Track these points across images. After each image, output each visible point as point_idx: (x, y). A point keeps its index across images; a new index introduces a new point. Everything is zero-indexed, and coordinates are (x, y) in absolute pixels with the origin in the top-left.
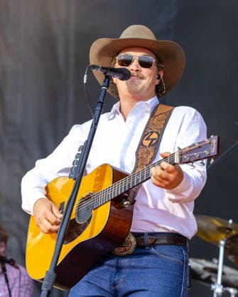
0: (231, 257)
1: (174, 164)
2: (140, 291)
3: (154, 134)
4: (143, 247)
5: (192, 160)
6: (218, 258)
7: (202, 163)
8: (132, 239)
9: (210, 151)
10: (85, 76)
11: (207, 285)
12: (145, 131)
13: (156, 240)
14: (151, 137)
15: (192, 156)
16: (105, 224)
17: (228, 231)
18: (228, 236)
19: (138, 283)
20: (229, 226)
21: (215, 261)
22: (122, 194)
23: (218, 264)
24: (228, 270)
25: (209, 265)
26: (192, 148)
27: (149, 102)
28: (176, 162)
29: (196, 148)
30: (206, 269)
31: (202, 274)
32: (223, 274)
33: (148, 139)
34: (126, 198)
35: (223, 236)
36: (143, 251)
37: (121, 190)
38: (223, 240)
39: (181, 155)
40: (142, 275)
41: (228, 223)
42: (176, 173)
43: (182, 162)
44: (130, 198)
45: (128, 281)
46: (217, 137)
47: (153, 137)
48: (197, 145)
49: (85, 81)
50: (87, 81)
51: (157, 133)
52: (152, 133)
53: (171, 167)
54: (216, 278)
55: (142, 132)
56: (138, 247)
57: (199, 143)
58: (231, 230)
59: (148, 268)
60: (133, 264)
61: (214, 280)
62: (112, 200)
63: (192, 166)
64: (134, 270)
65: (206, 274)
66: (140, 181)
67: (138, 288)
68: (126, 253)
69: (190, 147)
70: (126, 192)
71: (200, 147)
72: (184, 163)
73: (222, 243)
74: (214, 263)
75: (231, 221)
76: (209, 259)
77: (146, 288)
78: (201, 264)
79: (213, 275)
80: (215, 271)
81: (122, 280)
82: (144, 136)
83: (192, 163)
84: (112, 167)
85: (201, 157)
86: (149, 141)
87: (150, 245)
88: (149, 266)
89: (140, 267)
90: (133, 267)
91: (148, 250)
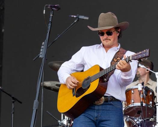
9: (146, 54)
14: (117, 59)
26: (138, 54)
28: (131, 59)
33: (116, 59)
36: (107, 103)
44: (107, 78)
45: (102, 116)
46: (149, 49)
47: (118, 59)
49: (44, 13)
52: (118, 57)
55: (114, 56)
60: (103, 108)
68: (100, 104)
77: (110, 119)
81: (99, 115)
85: (142, 57)
86: (116, 60)
87: (110, 101)
88: (110, 110)
89: (106, 110)
90: (103, 110)
91: (109, 103)
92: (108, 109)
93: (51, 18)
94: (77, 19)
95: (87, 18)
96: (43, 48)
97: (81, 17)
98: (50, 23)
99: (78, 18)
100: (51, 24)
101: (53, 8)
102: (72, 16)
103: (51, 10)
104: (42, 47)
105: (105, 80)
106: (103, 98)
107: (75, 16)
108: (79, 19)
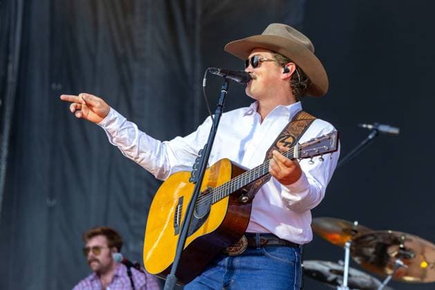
0: (357, 259)
1: (293, 159)
3: (291, 138)
4: (255, 248)
5: (311, 155)
6: (343, 260)
7: (321, 158)
9: (329, 146)
11: (333, 287)
12: (282, 133)
13: (268, 241)
15: (311, 151)
16: (223, 218)
17: (353, 233)
18: (354, 238)
19: (249, 285)
20: (355, 228)
21: (341, 262)
22: (241, 189)
23: (344, 266)
24: (355, 272)
25: (335, 267)
26: (311, 143)
27: (289, 107)
28: (295, 157)
29: (315, 144)
30: (332, 271)
31: (329, 276)
32: (349, 275)
33: (283, 141)
34: (245, 194)
35: (349, 238)
36: (254, 252)
37: (240, 186)
38: (348, 242)
39: (301, 150)
40: (253, 277)
41: (354, 225)
42: (293, 167)
43: (301, 157)
44: (249, 194)
47: (288, 140)
48: (317, 141)
51: (293, 137)
52: (289, 136)
53: (289, 161)
54: (342, 280)
57: (318, 138)
58: (356, 232)
60: (244, 264)
61: (340, 282)
62: (230, 195)
63: (311, 161)
64: (245, 272)
65: (332, 277)
66: (259, 177)
68: (237, 253)
69: (309, 142)
70: (244, 187)
71: (319, 142)
72: (303, 158)
73: (348, 244)
74: (339, 265)
75: (356, 223)
76: (335, 261)
78: (327, 266)
79: (339, 276)
80: (341, 273)
81: (232, 281)
82: (280, 137)
83: (312, 158)
84: (231, 162)
85: (321, 152)
86: (283, 144)
87: (262, 246)
88: (260, 268)
89: (251, 269)
90: (244, 268)
91: (259, 250)
92: (254, 267)
94: (375, 132)
95: (395, 131)
97: (384, 128)
102: (364, 126)
105: (244, 198)
106: (244, 239)
107: (370, 127)
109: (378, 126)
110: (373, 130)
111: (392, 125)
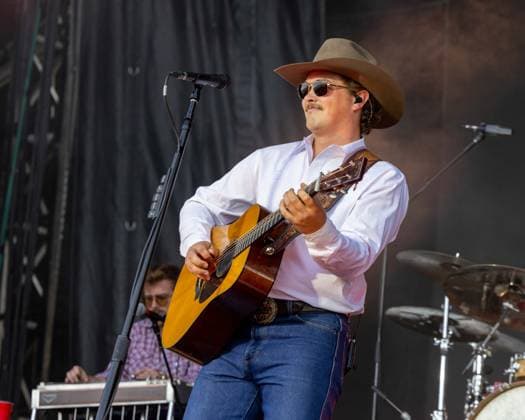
2: (277, 365)
5: (333, 186)
8: (273, 305)
10: (165, 87)
13: (302, 308)
15: (333, 183)
20: (456, 262)
34: (269, 243)
39: (322, 182)
43: (322, 190)
45: (265, 354)
49: (165, 94)
50: (167, 92)
56: (278, 315)
57: (343, 166)
59: (289, 338)
67: (275, 362)
75: (458, 255)
85: (344, 183)
88: (291, 335)
89: (280, 338)
90: (273, 337)
93: (191, 109)
94: (481, 134)
95: (507, 132)
96: (160, 193)
97: (493, 129)
98: (187, 122)
99: (484, 132)
100: (190, 125)
101: (200, 82)
102: (467, 127)
103: (193, 86)
104: (160, 188)
105: (268, 250)
107: (475, 127)
108: (485, 135)
109: (484, 126)
110: (478, 130)
111: (503, 125)
